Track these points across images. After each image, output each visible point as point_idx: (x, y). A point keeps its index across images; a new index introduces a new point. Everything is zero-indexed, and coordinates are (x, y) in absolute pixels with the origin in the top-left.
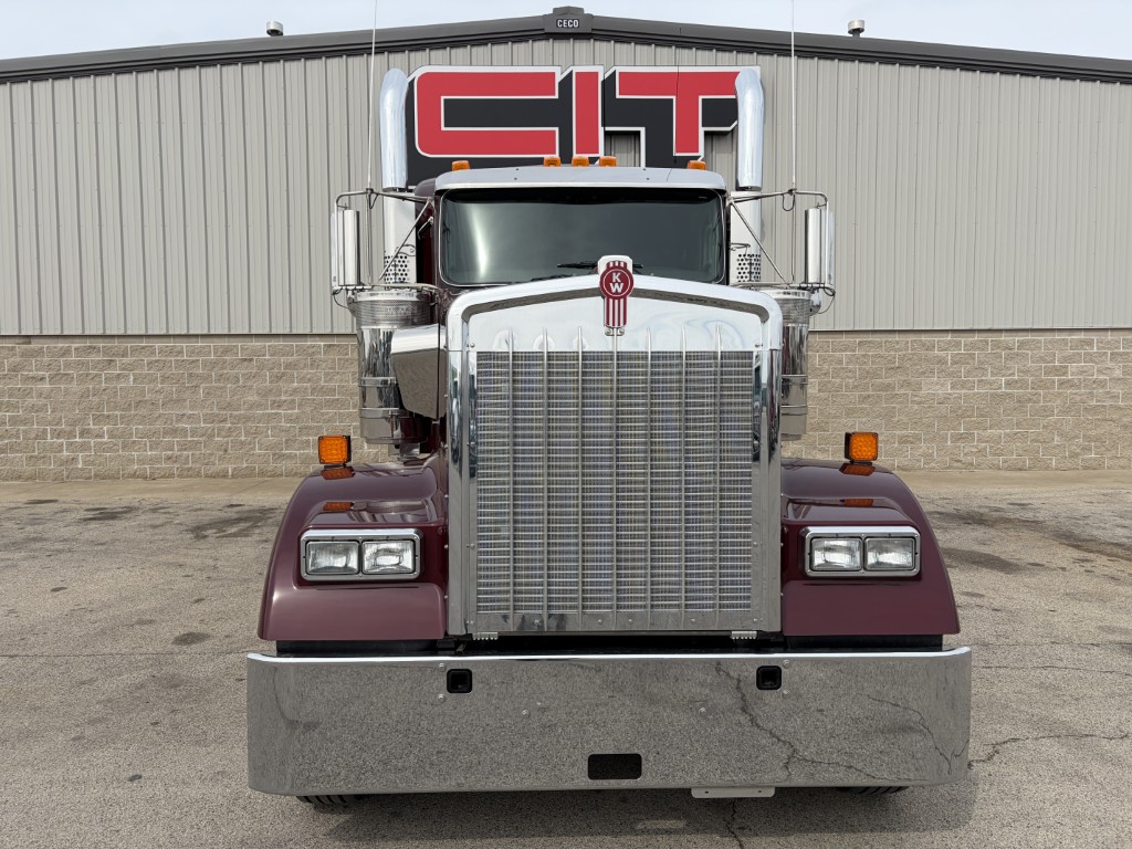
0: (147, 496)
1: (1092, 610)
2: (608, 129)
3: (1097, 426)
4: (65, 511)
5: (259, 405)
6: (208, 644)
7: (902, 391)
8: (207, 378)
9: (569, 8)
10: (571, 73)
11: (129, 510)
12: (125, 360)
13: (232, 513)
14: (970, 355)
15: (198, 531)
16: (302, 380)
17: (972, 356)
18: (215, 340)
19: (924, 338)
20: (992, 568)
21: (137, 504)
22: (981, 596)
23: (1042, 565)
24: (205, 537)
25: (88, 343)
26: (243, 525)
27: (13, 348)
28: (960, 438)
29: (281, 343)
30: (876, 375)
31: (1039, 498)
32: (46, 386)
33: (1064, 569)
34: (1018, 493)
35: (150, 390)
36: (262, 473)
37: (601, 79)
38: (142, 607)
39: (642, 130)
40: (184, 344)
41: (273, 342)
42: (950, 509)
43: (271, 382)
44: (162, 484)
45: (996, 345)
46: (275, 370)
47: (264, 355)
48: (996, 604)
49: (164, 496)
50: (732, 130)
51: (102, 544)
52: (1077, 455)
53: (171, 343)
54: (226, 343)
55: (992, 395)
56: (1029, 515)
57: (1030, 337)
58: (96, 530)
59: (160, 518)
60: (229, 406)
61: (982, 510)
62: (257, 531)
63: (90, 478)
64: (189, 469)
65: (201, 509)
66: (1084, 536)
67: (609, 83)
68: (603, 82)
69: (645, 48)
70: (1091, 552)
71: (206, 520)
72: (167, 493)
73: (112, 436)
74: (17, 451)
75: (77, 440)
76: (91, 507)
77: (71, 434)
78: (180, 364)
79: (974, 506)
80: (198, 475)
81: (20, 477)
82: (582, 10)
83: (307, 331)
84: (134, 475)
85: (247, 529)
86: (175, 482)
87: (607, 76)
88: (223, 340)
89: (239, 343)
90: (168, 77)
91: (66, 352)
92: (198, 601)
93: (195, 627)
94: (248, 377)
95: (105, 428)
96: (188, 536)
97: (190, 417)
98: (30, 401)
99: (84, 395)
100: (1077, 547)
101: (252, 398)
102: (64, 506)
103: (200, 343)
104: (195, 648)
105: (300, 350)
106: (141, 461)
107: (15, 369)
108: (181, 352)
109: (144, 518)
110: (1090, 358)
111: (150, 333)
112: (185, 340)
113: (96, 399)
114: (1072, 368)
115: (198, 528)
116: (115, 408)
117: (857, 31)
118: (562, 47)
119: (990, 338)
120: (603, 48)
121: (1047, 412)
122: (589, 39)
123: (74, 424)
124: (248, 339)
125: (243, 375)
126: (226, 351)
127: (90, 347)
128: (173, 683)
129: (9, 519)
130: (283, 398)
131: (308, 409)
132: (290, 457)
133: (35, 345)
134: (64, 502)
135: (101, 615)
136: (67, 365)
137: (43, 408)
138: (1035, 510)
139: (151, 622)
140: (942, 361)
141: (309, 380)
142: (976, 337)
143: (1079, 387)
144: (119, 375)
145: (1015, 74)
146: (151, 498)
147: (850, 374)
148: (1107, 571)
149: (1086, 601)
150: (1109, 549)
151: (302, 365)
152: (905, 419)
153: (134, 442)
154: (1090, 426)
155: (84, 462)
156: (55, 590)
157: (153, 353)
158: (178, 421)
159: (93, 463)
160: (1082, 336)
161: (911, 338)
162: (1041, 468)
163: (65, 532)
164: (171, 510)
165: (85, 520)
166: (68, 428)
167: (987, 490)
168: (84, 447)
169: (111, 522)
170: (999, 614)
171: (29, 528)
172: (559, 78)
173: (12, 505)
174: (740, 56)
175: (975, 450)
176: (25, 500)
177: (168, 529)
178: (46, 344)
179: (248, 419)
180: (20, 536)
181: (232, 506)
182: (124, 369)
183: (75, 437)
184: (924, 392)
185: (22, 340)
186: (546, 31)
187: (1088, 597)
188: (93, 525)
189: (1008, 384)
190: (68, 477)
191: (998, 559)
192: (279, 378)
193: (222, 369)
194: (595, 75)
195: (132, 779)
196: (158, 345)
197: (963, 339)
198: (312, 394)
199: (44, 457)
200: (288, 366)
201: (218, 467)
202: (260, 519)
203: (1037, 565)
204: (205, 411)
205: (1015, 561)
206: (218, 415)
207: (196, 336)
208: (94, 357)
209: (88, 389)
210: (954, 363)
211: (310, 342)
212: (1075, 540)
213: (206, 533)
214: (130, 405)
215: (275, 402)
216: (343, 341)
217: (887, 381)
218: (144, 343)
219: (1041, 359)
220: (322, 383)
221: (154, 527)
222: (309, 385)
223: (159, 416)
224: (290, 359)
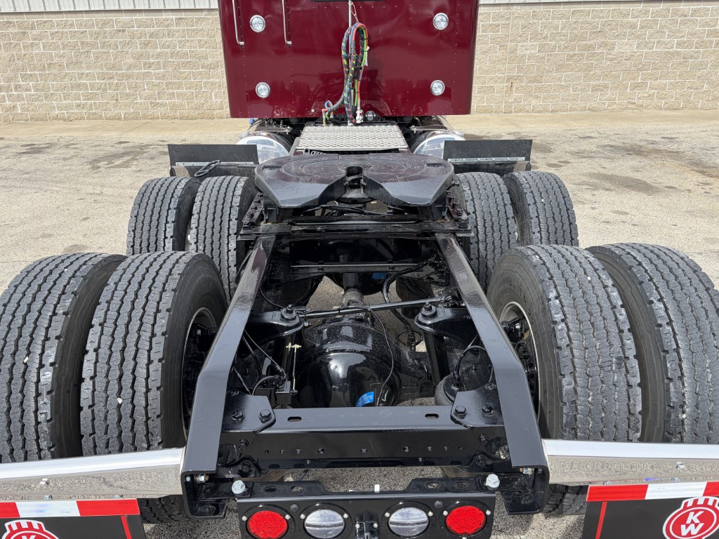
0: (64, 135)
1: (704, 225)
4: (7, 147)
5: (135, 66)
7: (600, 50)
8: (94, 45)
11: (50, 145)
12: (34, 32)
13: (120, 148)
14: (654, 21)
15: (94, 164)
16: (163, 46)
17: (656, 22)
18: (96, 15)
20: (639, 191)
21: (55, 141)
22: (627, 213)
23: (675, 188)
24: (99, 167)
25: (6, 19)
26: (126, 158)
28: (636, 86)
29: (144, 17)
30: (582, 38)
31: (684, 133)
33: (689, 191)
34: (670, 128)
35: (57, 55)
36: (145, 117)
38: (47, 223)
40: (73, 19)
41: (138, 16)
42: (618, 143)
43: (141, 48)
44: (76, 125)
46: (143, 39)
47: (133, 27)
48: (635, 221)
49: (76, 134)
51: (27, 173)
53: (64, 18)
54: (103, 17)
55: (665, 53)
56: (674, 147)
58: (27, 162)
59: (71, 152)
60: (113, 67)
61: (642, 144)
62: (135, 163)
63: (28, 120)
64: (94, 114)
65: (99, 145)
66: (710, 163)
70: (712, 176)
71: (101, 154)
72: (77, 133)
73: (36, 90)
75: (14, 92)
76: (26, 143)
77: (8, 89)
78: (73, 34)
79: (637, 139)
80: (101, 118)
83: (162, 7)
84: (56, 118)
85: (128, 162)
86: (85, 124)
88: (101, 15)
89: (113, 17)
92: (85, 219)
93: (79, 240)
94: (125, 44)
95: (31, 84)
96: (87, 167)
97: (87, 75)
99: (11, 60)
100: (703, 173)
101: (130, 61)
102: (8, 143)
103: (85, 18)
105: (159, 22)
106: (60, 108)
108: (72, 25)
109: (59, 152)
111: (48, 10)
112: (73, 15)
113: (20, 62)
115: (95, 160)
116: (34, 69)
121: (703, 66)
123: (9, 80)
124: (119, 14)
125: (120, 42)
126: (105, 24)
127: (8, 22)
130: (152, 61)
131: (170, 69)
132: (162, 105)
134: (8, 140)
135: (18, 230)
138: (680, 143)
139: (50, 235)
140: (633, 26)
141: (168, 47)
144: (32, 43)
146: (67, 136)
147: (563, 38)
149: (701, 217)
151: (161, 35)
152: (598, 72)
153: (52, 94)
155: (22, 109)
157: (52, 26)
158: (80, 78)
159: (27, 110)
161: (613, 7)
162: (691, 108)
164: (78, 146)
165: (20, 154)
166: (6, 84)
167: (649, 126)
168: (19, 98)
169: (36, 155)
170: (636, 228)
175: (646, 95)
177: (75, 161)
179: (129, 77)
181: (121, 143)
182: (35, 39)
183: (12, 90)
184: (617, 49)
187: (702, 214)
188: (24, 158)
189: (679, 44)
190: (13, 119)
191: (645, 183)
192: (146, 45)
193: (104, 38)
196: (55, 19)
198: (172, 57)
200: (151, 35)
201: (114, 112)
202: (138, 153)
203: (672, 188)
204: (97, 71)
205: (656, 185)
206: (107, 74)
207: (81, 12)
208: (11, 30)
209: (13, 54)
210: (642, 27)
211: (164, 16)
212: (702, 167)
213: (100, 165)
214: (44, 67)
215: (145, 64)
216: (189, 15)
217: (589, 43)
218: (45, 18)
219: (707, 24)
220: (178, 49)
221: (65, 159)
222: (168, 50)
223: (66, 75)
224: (152, 30)
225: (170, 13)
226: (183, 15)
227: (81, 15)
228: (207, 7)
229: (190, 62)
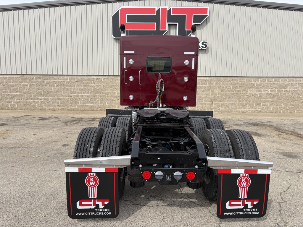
0: (53, 115)
1: (276, 145)
2: (169, 23)
3: (294, 102)
4: (34, 117)
5: (80, 93)
6: (69, 146)
7: (243, 92)
8: (67, 86)
10: (160, 8)
11: (49, 118)
12: (47, 81)
13: (74, 119)
14: (261, 83)
15: (66, 123)
17: (262, 84)
18: (69, 76)
19: (249, 78)
20: (256, 136)
21: (51, 116)
24: (67, 124)
25: (38, 76)
26: (76, 122)
27: (20, 77)
28: (258, 104)
29: (85, 77)
30: (236, 88)
31: (275, 120)
32: (28, 87)
33: (273, 136)
34: (269, 118)
35: (54, 89)
36: (81, 110)
37: (167, 10)
38: (54, 139)
39: (178, 23)
40: (61, 77)
41: (84, 77)
42: (251, 122)
43: (83, 87)
44: (57, 112)
45: (268, 81)
46: (84, 84)
47: (81, 80)
49: (57, 115)
50: (201, 24)
51: (44, 125)
52: (288, 110)
53: (58, 77)
55: (266, 94)
56: (270, 124)
57: (277, 79)
58: (42, 122)
59: (57, 120)
60: (73, 93)
61: (259, 123)
62: (80, 123)
63: (39, 110)
64: (63, 108)
65: (66, 118)
66: (282, 129)
67: (169, 11)
68: (168, 11)
69: (179, 1)
70: (282, 132)
71: (68, 120)
73: (44, 100)
74: (21, 103)
75: (36, 100)
76: (40, 117)
77: (34, 99)
78: (61, 82)
79: (257, 121)
80: (65, 110)
81: (22, 109)
83: (92, 74)
84: (50, 110)
85: (77, 123)
86: (59, 111)
87: (169, 9)
88: (71, 76)
89: (75, 77)
90: (57, 9)
91: (33, 79)
92: (67, 138)
93: (66, 143)
94: (77, 86)
95: (43, 98)
96: (64, 124)
97: (63, 95)
98: (24, 91)
99: (38, 89)
101: (78, 91)
102: (34, 116)
103: (65, 77)
104: (66, 147)
105: (90, 79)
106: (51, 106)
107: (21, 83)
108: (61, 79)
109: (53, 119)
110: (293, 84)
111: (53, 74)
112: (62, 76)
113: (40, 91)
114: (288, 87)
115: (66, 122)
116: (45, 93)
118: (158, 1)
119: (267, 79)
120: (168, 1)
121: (281, 98)
123: (35, 96)
124: (77, 76)
126: (72, 79)
127: (39, 78)
128: (62, 154)
129: (21, 119)
130: (86, 91)
131: (92, 94)
132: (88, 106)
133: (25, 77)
135: (45, 140)
136: (33, 82)
137: (27, 93)
138: (272, 123)
139: (56, 142)
140: (254, 85)
141: (92, 87)
142: (263, 78)
143: (289, 92)
144: (46, 85)
145: (276, 9)
146: (54, 115)
147: (230, 88)
148: (284, 137)
149: (276, 143)
150: (287, 132)
151: (91, 83)
152: (243, 99)
153: (50, 101)
154: (292, 102)
155: (38, 106)
156: (34, 135)
157: (54, 79)
158: (60, 96)
159: (40, 106)
160: (291, 79)
161: (246, 78)
162: (278, 113)
163: (35, 122)
164: (59, 118)
165: (39, 120)
167: (262, 118)
168: (38, 102)
169: (45, 120)
171: (26, 121)
172: (156, 10)
173: (21, 116)
174: (204, 4)
175: (261, 108)
176: (24, 115)
177: (59, 122)
178: (28, 77)
179: (77, 96)
180: (24, 123)
181: (74, 117)
182: (47, 83)
184: (248, 93)
185: (22, 76)
187: (277, 142)
188: (41, 121)
189: (271, 91)
190: (34, 110)
191: (258, 134)
192: (85, 86)
193: (71, 83)
194: (166, 9)
195: (55, 170)
196: (55, 77)
197: (260, 79)
198: (93, 90)
199: (28, 104)
200: (87, 83)
201: (70, 108)
202: (80, 120)
203: (267, 135)
204: (67, 94)
205: (262, 134)
206: (70, 95)
207: (65, 75)
208: (40, 80)
209: (38, 88)
210: (257, 85)
211: (93, 77)
212: (280, 130)
213: (68, 123)
214: (48, 92)
215: (84, 92)
216: (101, 77)
217: (239, 90)
218: (52, 77)
219: (280, 85)
220: (96, 88)
221: (55, 122)
222: (92, 88)
223: (56, 95)
224: (88, 81)
225: (95, 76)
226: (99, 77)
228: (107, 75)
229: (99, 92)
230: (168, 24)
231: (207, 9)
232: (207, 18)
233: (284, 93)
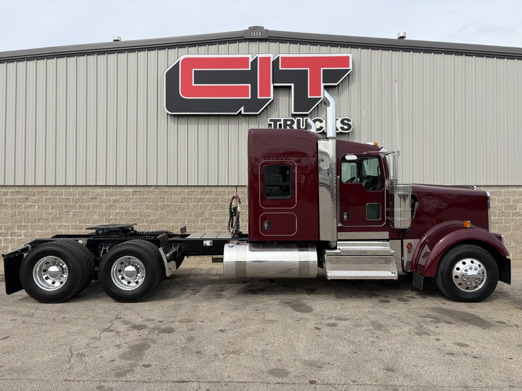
2: (275, 85)
8: (74, 207)
9: (256, 26)
10: (257, 57)
12: (34, 198)
16: (120, 209)
18: (79, 188)
22: (467, 346)
23: (504, 323)
25: (17, 189)
29: (111, 190)
33: (517, 326)
35: (46, 213)
37: (272, 60)
39: (292, 85)
40: (63, 190)
41: (107, 190)
43: (106, 209)
46: (108, 204)
47: (103, 196)
48: (475, 354)
50: (338, 85)
53: (57, 189)
54: (83, 189)
57: (496, 189)
60: (84, 221)
67: (276, 62)
68: (273, 62)
69: (294, 46)
73: (26, 236)
75: (9, 237)
77: (6, 235)
78: (61, 200)
82: (263, 27)
83: (124, 184)
87: (275, 58)
88: (83, 188)
89: (91, 190)
91: (6, 194)
94: (94, 207)
95: (23, 232)
97: (65, 226)
99: (14, 215)
103: (71, 190)
105: (121, 194)
108: (61, 194)
111: (47, 184)
112: (64, 188)
113: (19, 217)
116: (28, 222)
117: (403, 37)
118: (253, 45)
120: (273, 45)
122: (267, 41)
123: (8, 229)
124: (95, 188)
125: (92, 205)
127: (18, 191)
130: (111, 217)
136: (6, 200)
141: (124, 209)
144: (31, 205)
145: (483, 57)
151: (121, 201)
155: (12, 249)
157: (48, 194)
158: (59, 228)
166: (5, 232)
168: (12, 241)
170: (477, 360)
172: (251, 60)
174: (342, 49)
182: (33, 202)
183: (8, 236)
186: (246, 37)
192: (110, 207)
193: (82, 203)
194: (269, 58)
196: (50, 190)
200: (114, 201)
203: (502, 323)
204: (72, 224)
205: (488, 320)
206: (79, 226)
207: (70, 186)
208: (19, 196)
209: (15, 212)
211: (125, 190)
214: (35, 220)
216: (142, 189)
218: (44, 189)
220: (131, 210)
222: (124, 211)
223: (50, 226)
224: (115, 198)
225: (129, 188)
226: (138, 189)
227: (69, 188)
228: (155, 184)
229: (138, 218)
230: (275, 87)
231: (348, 57)
232: (349, 75)
233: (513, 219)
